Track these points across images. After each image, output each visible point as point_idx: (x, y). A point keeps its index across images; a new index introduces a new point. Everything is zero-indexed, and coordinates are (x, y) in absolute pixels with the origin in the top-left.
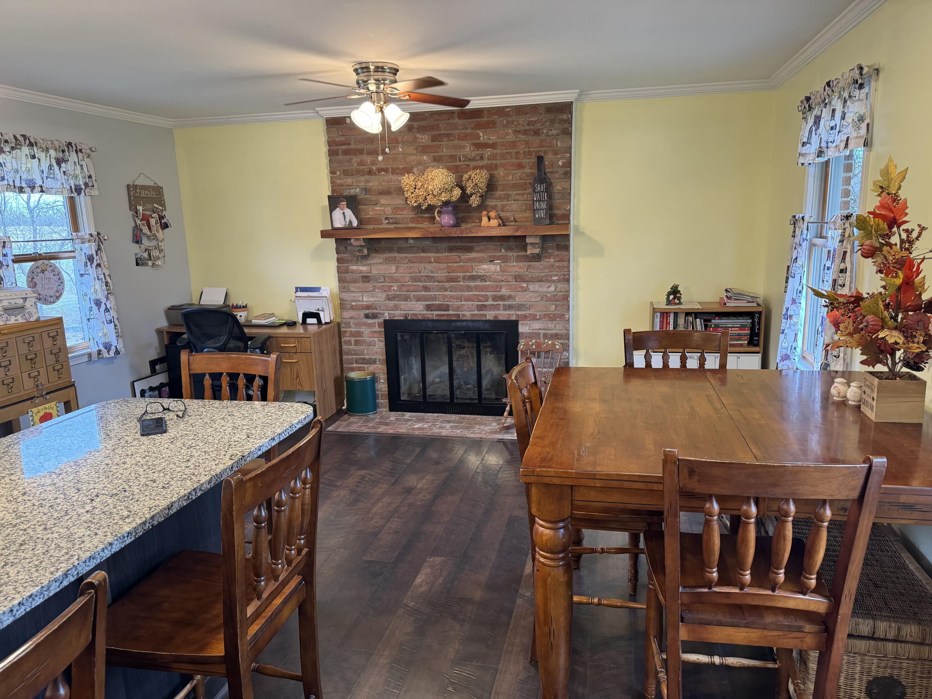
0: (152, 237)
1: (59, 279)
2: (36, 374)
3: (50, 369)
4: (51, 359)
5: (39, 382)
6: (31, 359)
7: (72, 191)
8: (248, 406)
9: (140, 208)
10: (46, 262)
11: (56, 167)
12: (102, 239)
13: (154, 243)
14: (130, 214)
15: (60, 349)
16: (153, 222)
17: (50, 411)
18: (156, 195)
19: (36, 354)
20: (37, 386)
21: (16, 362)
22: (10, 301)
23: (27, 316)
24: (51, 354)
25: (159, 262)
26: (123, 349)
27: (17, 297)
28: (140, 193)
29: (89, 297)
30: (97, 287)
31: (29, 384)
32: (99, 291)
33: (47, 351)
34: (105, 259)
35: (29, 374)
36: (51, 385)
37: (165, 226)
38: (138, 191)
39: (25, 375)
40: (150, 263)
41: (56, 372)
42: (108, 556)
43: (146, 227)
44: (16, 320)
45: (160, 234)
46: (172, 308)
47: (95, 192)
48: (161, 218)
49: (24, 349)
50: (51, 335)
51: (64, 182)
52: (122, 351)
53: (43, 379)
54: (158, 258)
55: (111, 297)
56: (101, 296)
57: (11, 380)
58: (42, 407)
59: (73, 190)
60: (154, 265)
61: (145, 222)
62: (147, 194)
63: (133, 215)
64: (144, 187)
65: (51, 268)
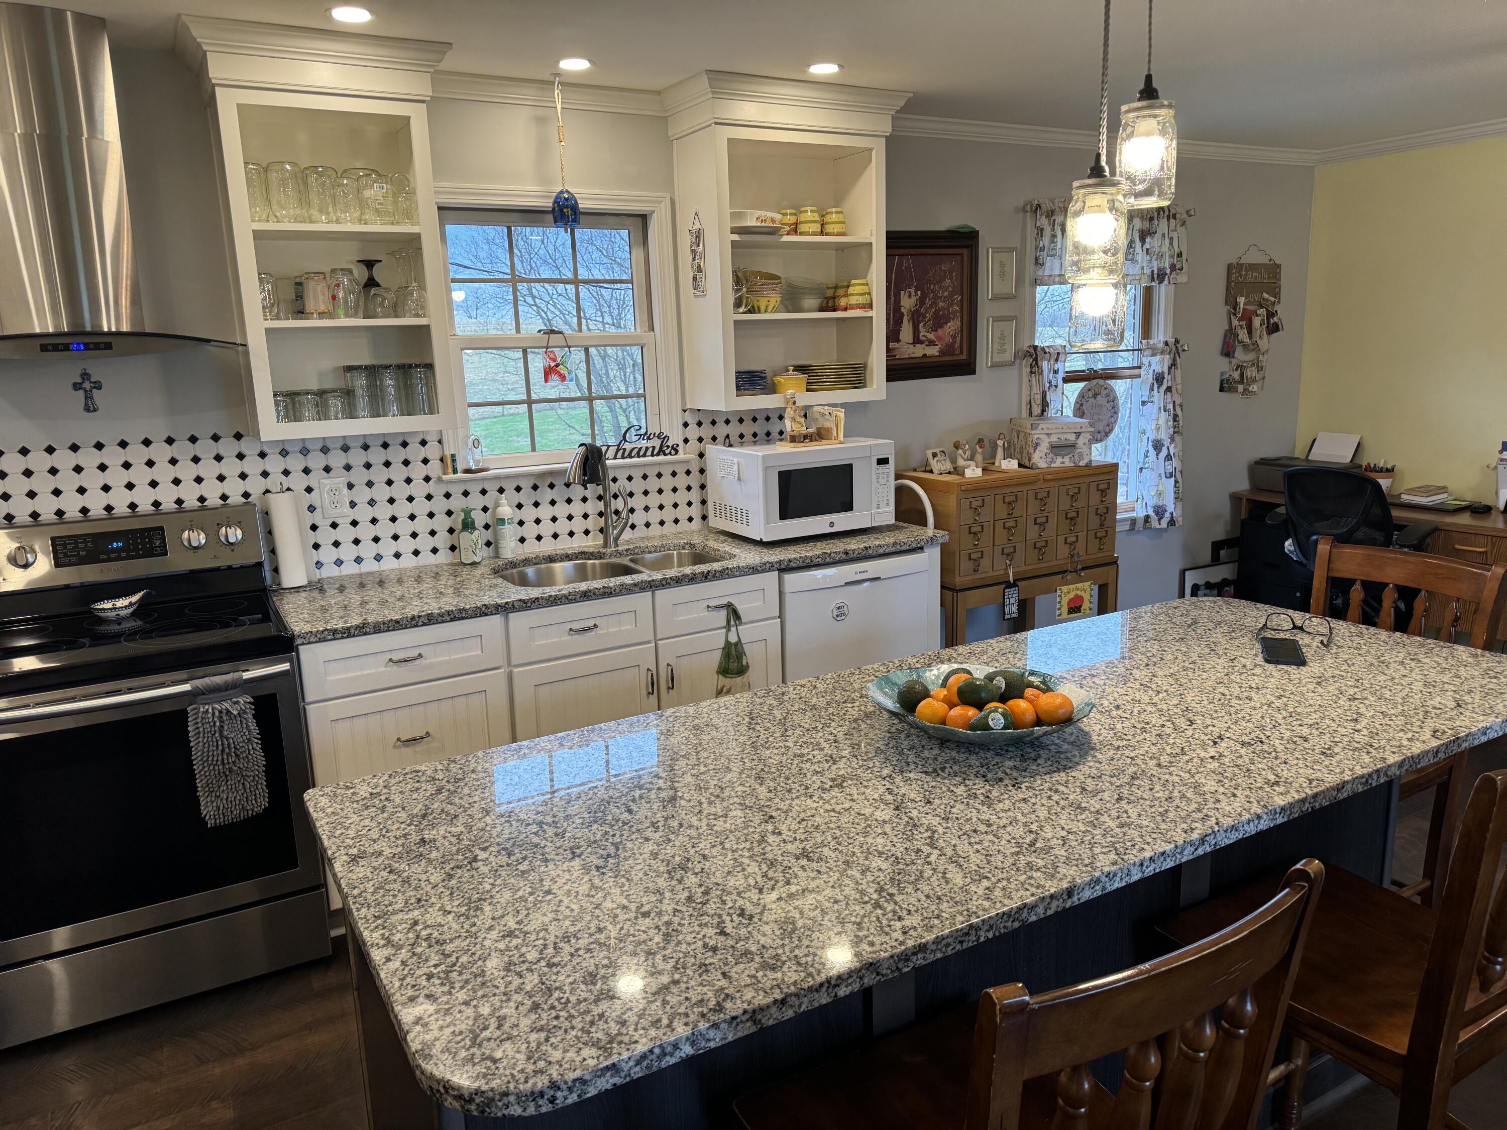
0: (1251, 347)
1: (1113, 408)
2: (1074, 539)
3: (1091, 535)
4: (1094, 521)
5: (1075, 551)
6: (1071, 519)
7: (1153, 278)
8: (1444, 650)
9: (1241, 300)
10: (1101, 382)
11: (1138, 244)
12: (1180, 349)
13: (1251, 356)
14: (1223, 310)
15: (1107, 508)
16: (1257, 321)
17: (1082, 594)
18: (1269, 277)
19: (1078, 512)
20: (1072, 556)
21: (1053, 521)
22: (1060, 436)
23: (1076, 457)
24: (1097, 514)
25: (1254, 388)
26: (1180, 519)
27: (1068, 431)
28: (1246, 275)
29: (1147, 435)
30: (1162, 422)
31: (1063, 552)
32: (1163, 429)
33: (1092, 510)
34: (1179, 380)
35: (1066, 538)
36: (1089, 557)
37: (1273, 329)
38: (1243, 273)
39: (1061, 539)
40: (1241, 388)
41: (1098, 540)
42: (1253, 833)
43: (1245, 330)
44: (1063, 463)
45: (1264, 342)
46: (1262, 462)
47: (1182, 278)
48: (1271, 314)
49: (1066, 503)
50: (1101, 487)
51: (1145, 265)
52: (1180, 521)
53: (1080, 548)
54: (1254, 380)
55: (1178, 438)
56: (1164, 436)
57: (1044, 544)
58: (1073, 586)
59: (1156, 276)
60: (1246, 392)
61: (1244, 323)
62: (1256, 277)
63: (1229, 312)
64: (1253, 267)
65: (1105, 392)
